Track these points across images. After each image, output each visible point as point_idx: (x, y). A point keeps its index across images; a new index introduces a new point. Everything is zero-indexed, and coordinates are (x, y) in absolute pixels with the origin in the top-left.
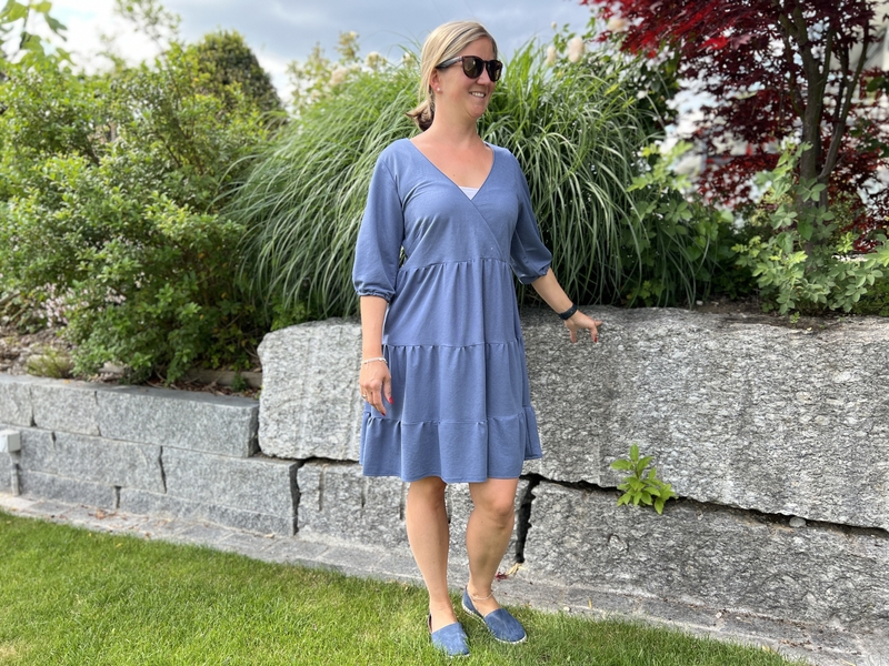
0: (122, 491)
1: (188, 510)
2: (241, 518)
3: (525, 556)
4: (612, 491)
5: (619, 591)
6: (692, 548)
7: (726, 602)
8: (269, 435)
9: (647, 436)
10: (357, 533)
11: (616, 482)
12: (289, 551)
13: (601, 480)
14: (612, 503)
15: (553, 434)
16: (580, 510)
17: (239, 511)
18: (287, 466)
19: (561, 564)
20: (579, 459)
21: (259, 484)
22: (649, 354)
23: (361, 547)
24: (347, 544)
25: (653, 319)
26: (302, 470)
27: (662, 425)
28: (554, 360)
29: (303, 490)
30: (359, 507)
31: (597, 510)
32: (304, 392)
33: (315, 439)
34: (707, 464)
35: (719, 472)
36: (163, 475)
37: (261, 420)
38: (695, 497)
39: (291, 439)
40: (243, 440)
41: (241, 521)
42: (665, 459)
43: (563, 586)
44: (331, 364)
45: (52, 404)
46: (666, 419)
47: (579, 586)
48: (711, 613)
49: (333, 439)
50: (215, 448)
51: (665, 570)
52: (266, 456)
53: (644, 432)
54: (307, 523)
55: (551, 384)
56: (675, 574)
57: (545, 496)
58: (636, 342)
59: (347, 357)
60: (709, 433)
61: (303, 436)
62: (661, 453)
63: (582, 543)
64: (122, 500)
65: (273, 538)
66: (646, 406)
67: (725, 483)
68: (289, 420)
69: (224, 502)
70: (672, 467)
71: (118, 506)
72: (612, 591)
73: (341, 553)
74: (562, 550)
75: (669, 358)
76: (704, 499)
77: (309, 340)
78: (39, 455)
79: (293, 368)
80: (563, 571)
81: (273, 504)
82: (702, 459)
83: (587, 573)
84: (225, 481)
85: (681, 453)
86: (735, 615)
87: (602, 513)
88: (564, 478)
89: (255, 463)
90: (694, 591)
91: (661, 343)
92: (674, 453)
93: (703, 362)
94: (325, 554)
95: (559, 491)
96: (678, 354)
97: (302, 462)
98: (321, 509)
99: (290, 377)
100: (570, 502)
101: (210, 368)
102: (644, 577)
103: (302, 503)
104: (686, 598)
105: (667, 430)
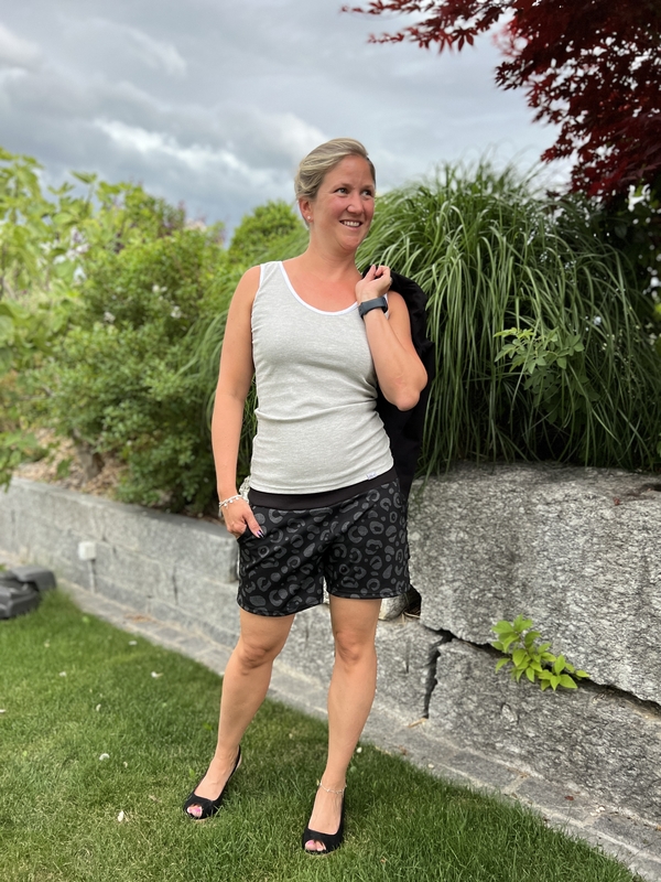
0: (152, 600)
1: (190, 623)
2: (222, 636)
3: (430, 711)
5: (508, 764)
6: (579, 732)
7: (611, 799)
9: (546, 605)
10: (301, 664)
15: (462, 592)
16: (478, 673)
17: (222, 629)
19: (458, 725)
22: (547, 519)
23: (304, 677)
24: (293, 673)
27: (561, 596)
28: (462, 518)
30: (303, 640)
34: (604, 643)
35: (616, 655)
36: (176, 591)
38: (592, 678)
40: (226, 568)
42: (564, 632)
43: (456, 747)
46: (565, 590)
47: (471, 751)
48: (591, 807)
50: (208, 572)
51: (552, 751)
53: (543, 601)
55: (460, 542)
56: (562, 757)
57: (448, 655)
58: (535, 505)
60: (605, 609)
62: (559, 625)
63: (477, 707)
64: (152, 607)
66: (545, 573)
67: (622, 668)
69: (212, 619)
70: (569, 641)
72: (502, 762)
74: (461, 711)
75: (567, 525)
76: (601, 682)
78: (106, 564)
80: (459, 733)
82: (598, 638)
83: (481, 739)
85: (578, 628)
87: (497, 680)
88: (472, 639)
90: (580, 779)
91: (559, 508)
92: (572, 627)
93: (599, 532)
95: (463, 651)
100: (469, 664)
102: (533, 754)
105: (565, 601)
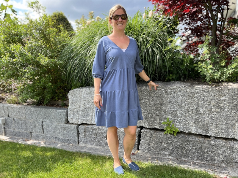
0: (32, 134)
1: (49, 138)
2: (64, 140)
3: (140, 148)
4: (162, 130)
5: (165, 157)
6: (184, 145)
7: (194, 159)
8: (71, 118)
9: (171, 115)
10: (95, 143)
11: (163, 128)
12: (77, 148)
13: (160, 127)
14: (163, 134)
15: (146, 115)
16: (154, 136)
17: (63, 138)
18: (76, 126)
19: (149, 150)
20: (154, 122)
21: (68, 131)
22: (171, 93)
23: (96, 147)
24: (92, 147)
25: (172, 84)
26: (80, 127)
27: (175, 112)
28: (146, 96)
29: (80, 132)
30: (95, 136)
31: (159, 135)
32: (80, 106)
33: (83, 118)
34: (188, 122)
35: (191, 125)
36: (43, 129)
37: (69, 114)
38: (185, 131)
39: (77, 119)
40: (64, 119)
41: (64, 141)
42: (177, 121)
43: (150, 156)
44: (87, 98)
45: (13, 111)
46: (177, 111)
47: (154, 156)
48: (190, 162)
49: (88, 118)
50: (57, 122)
51: (177, 151)
52: (70, 123)
54: (81, 141)
55: (146, 102)
56: (180, 152)
57: (145, 132)
58: (168, 90)
59: (91, 96)
60: (188, 114)
61: (80, 118)
62: (175, 120)
63: (155, 144)
64: (32, 136)
65: (72, 145)
66: (171, 107)
67: (192, 127)
68: (76, 113)
69: (59, 136)
70: (178, 123)
71: (31, 138)
72: (163, 157)
73: (90, 149)
74: (149, 146)
75: (177, 94)
76: (187, 132)
77: (81, 92)
78: (10, 125)
79: (77, 100)
80: (150, 152)
81: (72, 136)
82: (186, 121)
83: (156, 152)
84: (59, 130)
85: (181, 120)
86: (196, 163)
87: (160, 136)
88: (149, 127)
89: (67, 125)
90: (185, 156)
91: (175, 90)
92: (179, 120)
93: (186, 95)
94: (86, 149)
95: (148, 131)
96: (179, 93)
97: (80, 125)
98: (85, 137)
99: (76, 102)
100: (151, 133)
101: (55, 100)
102: (172, 153)
103: (80, 136)
104: (183, 159)
105: (177, 113)
